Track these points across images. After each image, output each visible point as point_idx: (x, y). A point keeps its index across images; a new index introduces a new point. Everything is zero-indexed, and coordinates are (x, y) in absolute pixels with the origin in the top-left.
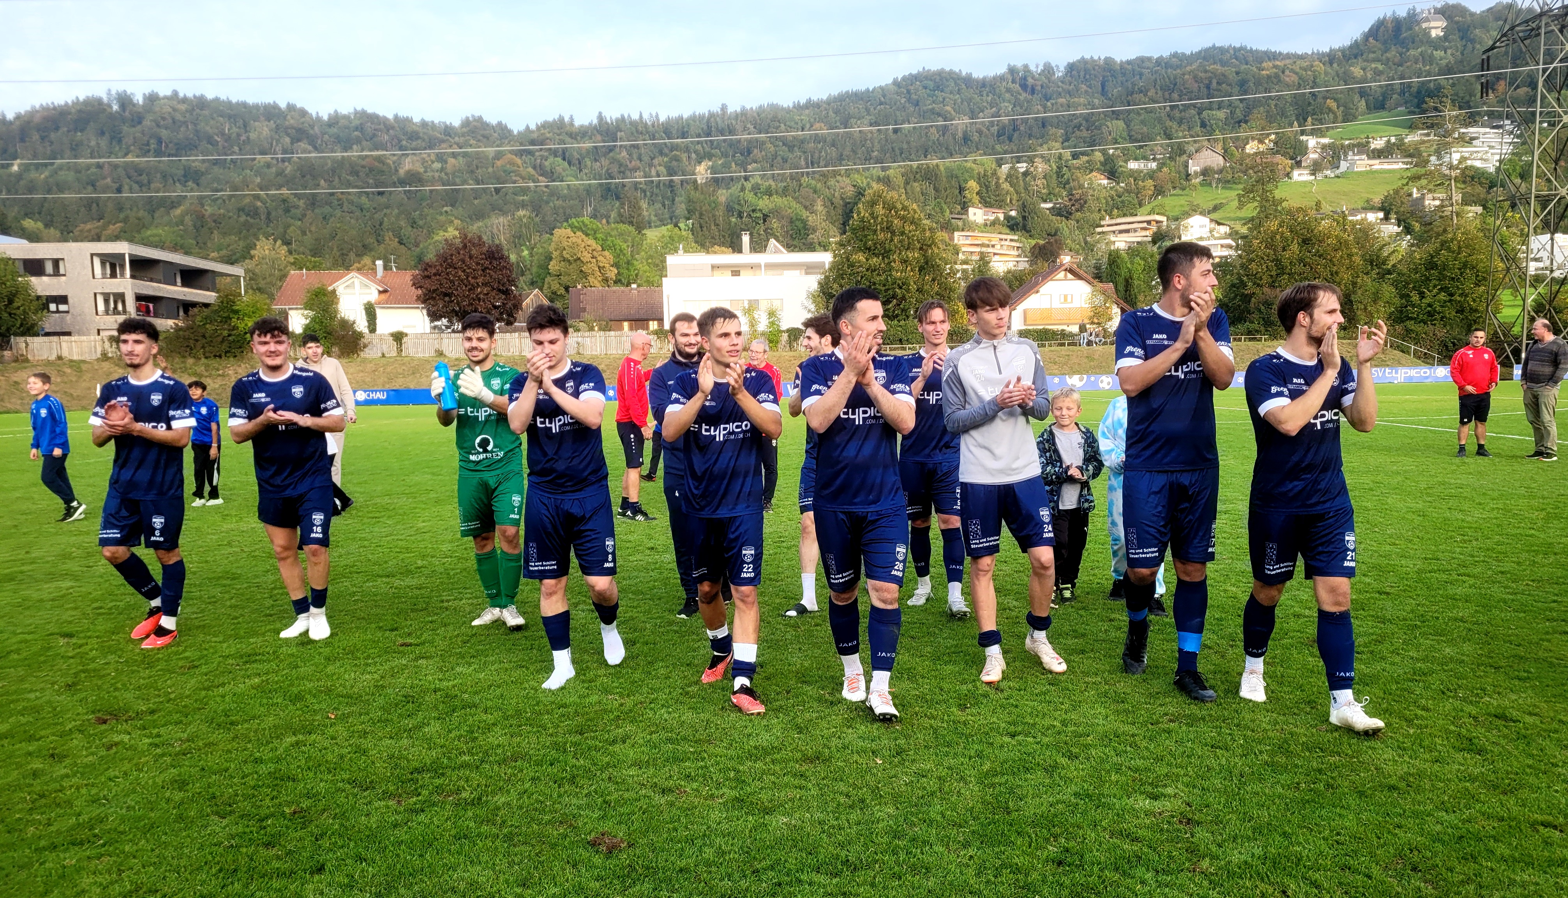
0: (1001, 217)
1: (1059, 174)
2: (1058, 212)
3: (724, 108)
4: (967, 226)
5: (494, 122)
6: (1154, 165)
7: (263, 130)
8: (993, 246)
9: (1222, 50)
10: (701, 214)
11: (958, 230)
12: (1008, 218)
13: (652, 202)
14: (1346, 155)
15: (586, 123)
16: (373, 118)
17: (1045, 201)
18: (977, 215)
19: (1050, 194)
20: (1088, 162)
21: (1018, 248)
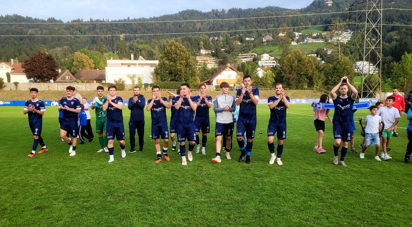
0: (210, 52)
1: (227, 41)
2: (226, 51)
3: (129, 18)
4: (200, 55)
5: (58, 20)
6: (253, 39)
8: (208, 61)
9: (272, 7)
10: (121, 49)
12: (212, 53)
13: (106, 45)
14: (306, 38)
15: (87, 21)
16: (20, 17)
17: (223, 48)
18: (203, 52)
19: (224, 46)
20: (235, 37)
21: (215, 62)
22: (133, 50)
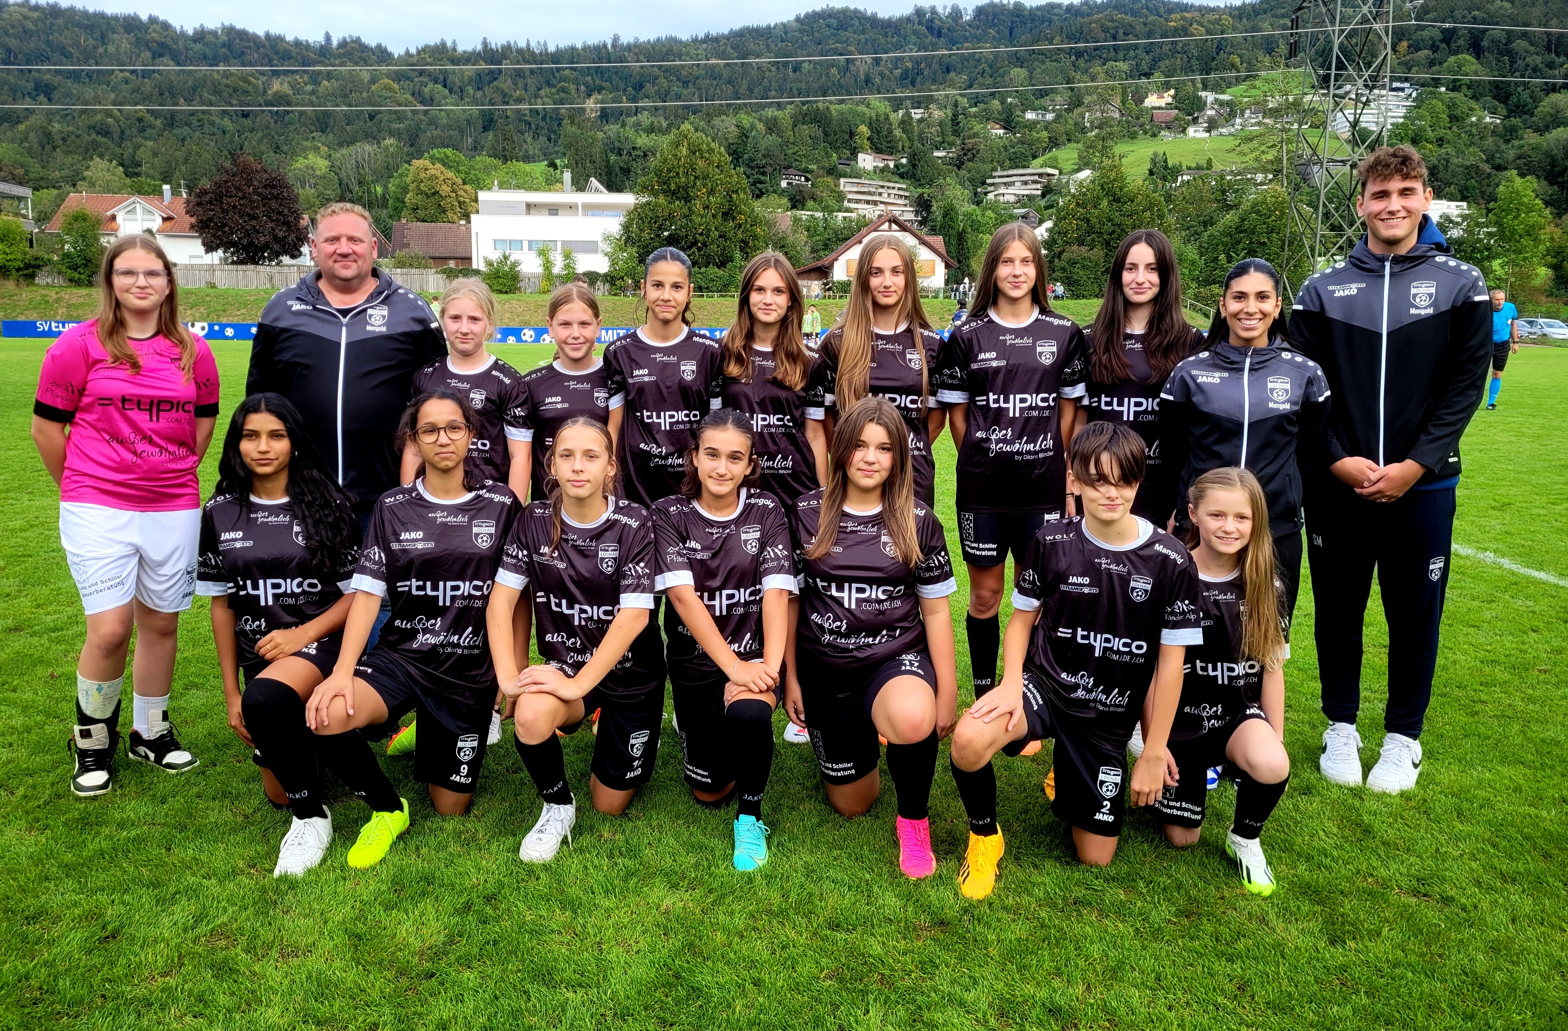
0: (892, 164)
1: (955, 121)
2: (949, 161)
3: (616, 38)
4: (856, 173)
5: (373, 44)
6: (1051, 116)
7: (124, 43)
8: (880, 194)
11: (845, 176)
12: (898, 166)
13: (534, 136)
14: (1242, 114)
15: (470, 48)
16: (243, 35)
17: (938, 149)
18: (867, 161)
19: (943, 142)
20: (985, 110)
21: (906, 197)
22: (621, 155)
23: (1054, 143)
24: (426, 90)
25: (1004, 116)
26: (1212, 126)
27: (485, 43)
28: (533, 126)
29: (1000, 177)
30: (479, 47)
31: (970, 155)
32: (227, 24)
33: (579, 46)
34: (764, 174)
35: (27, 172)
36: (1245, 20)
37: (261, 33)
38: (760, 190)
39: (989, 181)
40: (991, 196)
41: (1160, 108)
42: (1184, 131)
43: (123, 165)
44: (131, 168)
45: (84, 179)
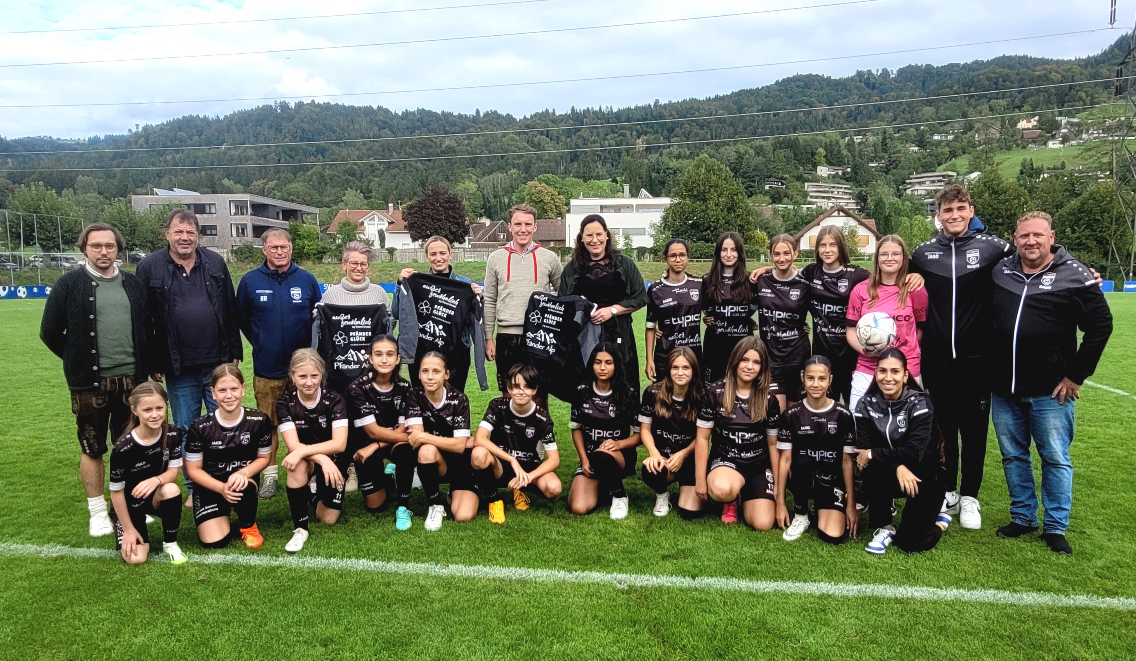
0: (840, 173)
1: (884, 143)
2: (880, 169)
3: (657, 101)
4: (817, 180)
5: (504, 114)
6: (951, 137)
8: (832, 192)
9: (1010, 58)
11: (808, 181)
12: (844, 173)
14: (1087, 131)
15: (564, 113)
17: (872, 161)
18: (823, 171)
19: (876, 157)
20: (905, 135)
21: (850, 194)
22: (659, 173)
23: (953, 155)
24: (536, 139)
25: (918, 138)
26: (1065, 139)
27: (573, 109)
28: (602, 158)
29: (915, 178)
30: (569, 112)
31: (894, 165)
32: (420, 108)
33: (633, 107)
34: (754, 181)
35: (311, 199)
36: (1089, 68)
37: (440, 112)
38: (751, 192)
39: (908, 181)
40: (909, 192)
41: (1028, 129)
42: (1045, 144)
43: (361, 192)
44: (367, 194)
45: (342, 201)
